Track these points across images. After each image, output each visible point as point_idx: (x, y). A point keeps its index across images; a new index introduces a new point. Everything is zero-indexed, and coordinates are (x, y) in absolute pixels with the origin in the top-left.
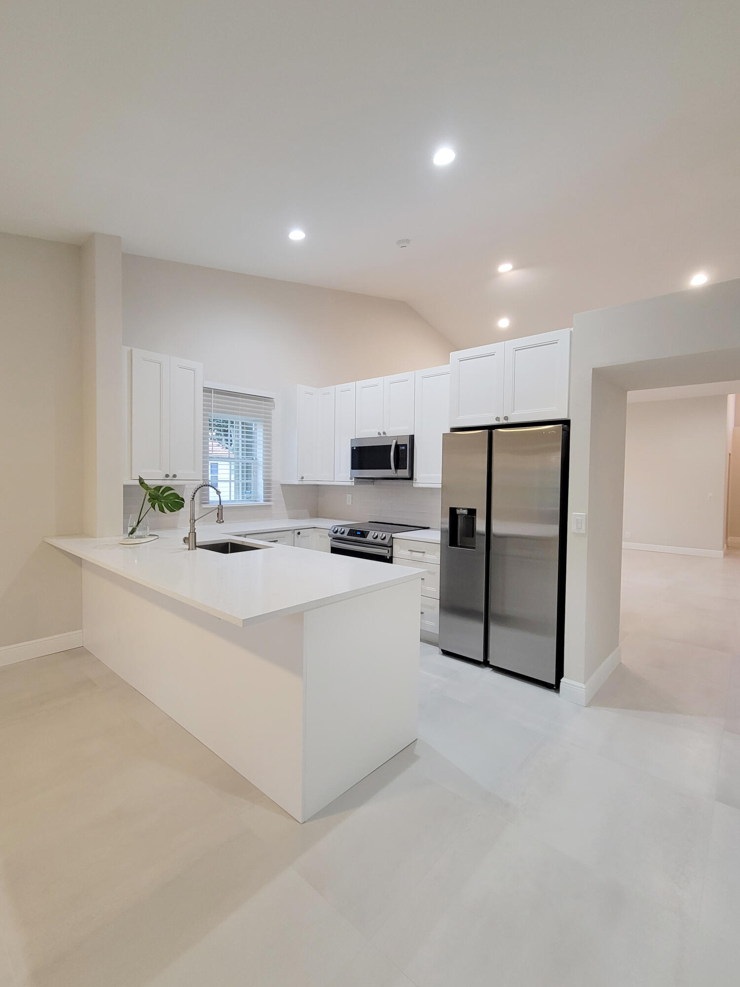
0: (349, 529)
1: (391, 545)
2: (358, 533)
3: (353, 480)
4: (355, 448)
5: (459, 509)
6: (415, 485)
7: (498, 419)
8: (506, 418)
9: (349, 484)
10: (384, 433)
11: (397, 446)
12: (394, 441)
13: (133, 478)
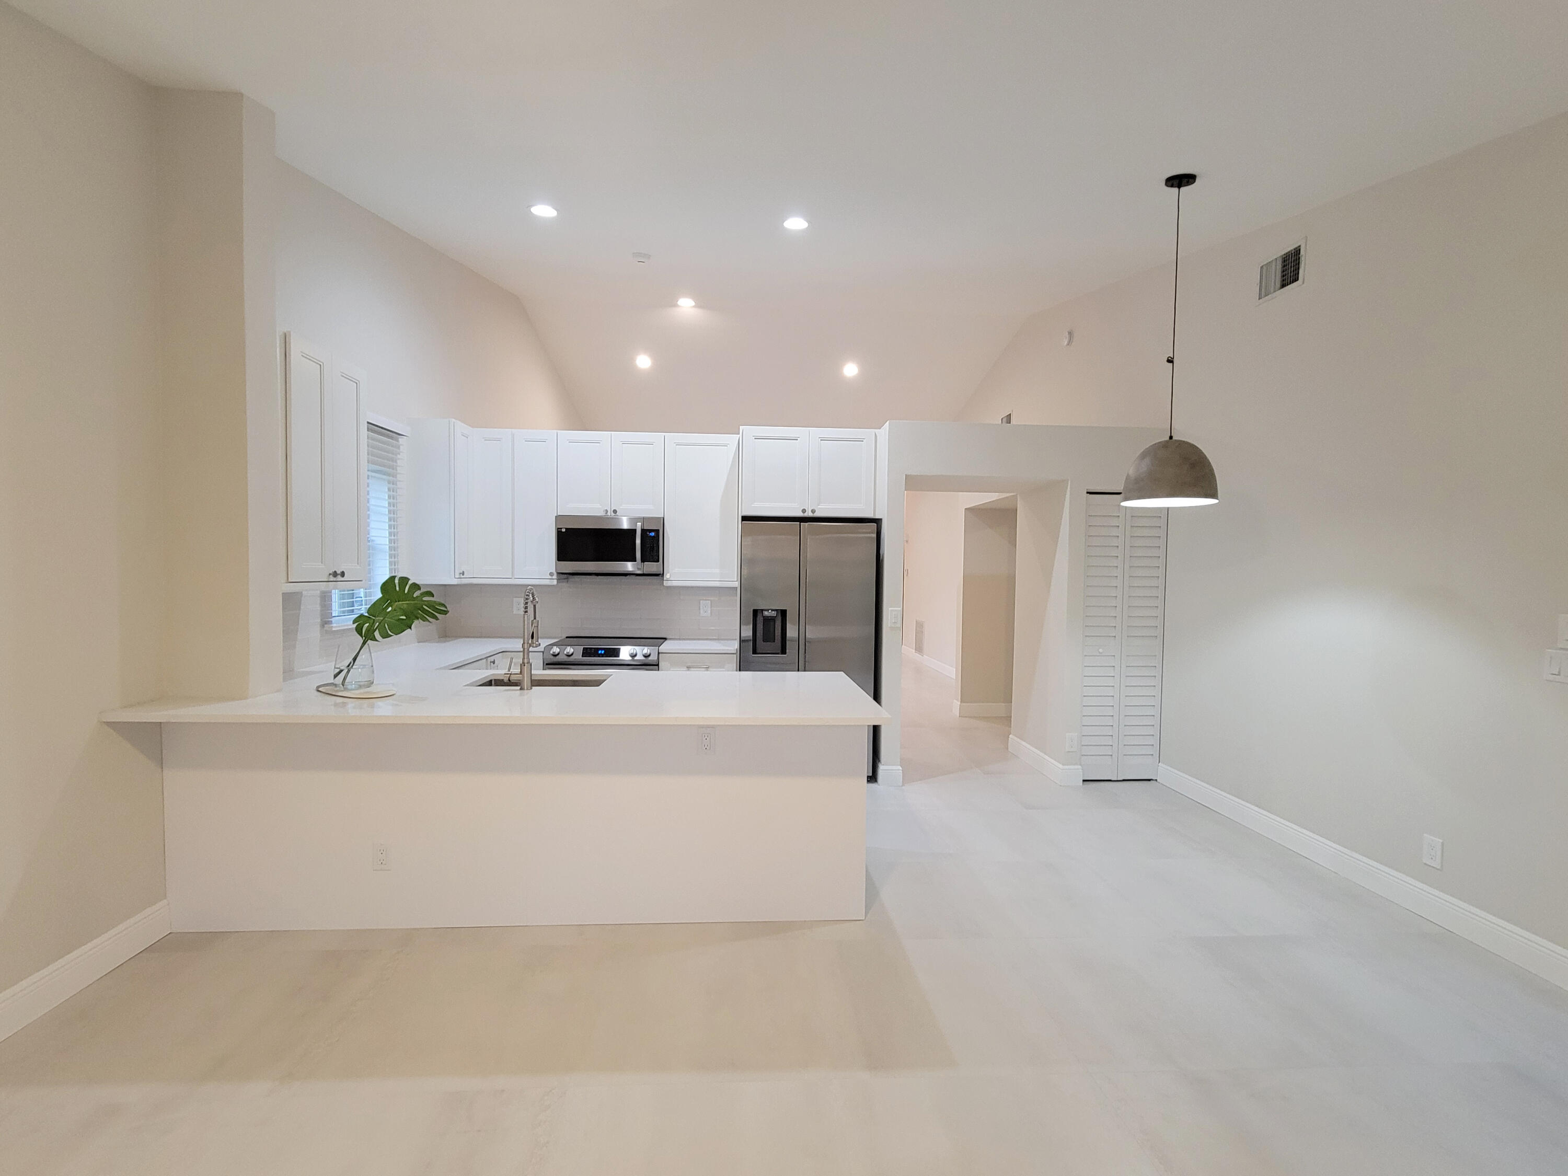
0: (582, 647)
1: (657, 663)
2: (600, 652)
3: (555, 577)
4: (564, 530)
5: (768, 610)
6: (665, 583)
7: (804, 511)
8: (813, 511)
9: (547, 582)
10: (615, 511)
11: (644, 531)
12: (639, 524)
13: (290, 580)
